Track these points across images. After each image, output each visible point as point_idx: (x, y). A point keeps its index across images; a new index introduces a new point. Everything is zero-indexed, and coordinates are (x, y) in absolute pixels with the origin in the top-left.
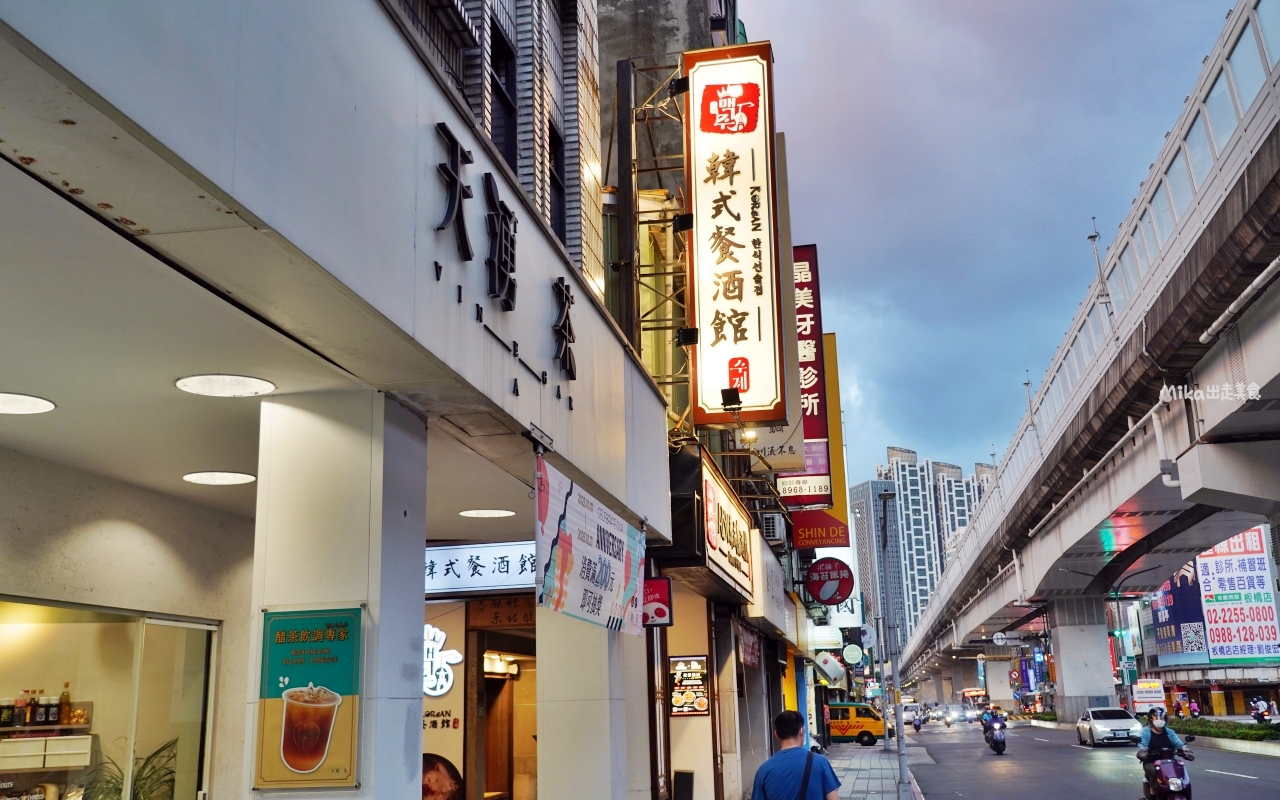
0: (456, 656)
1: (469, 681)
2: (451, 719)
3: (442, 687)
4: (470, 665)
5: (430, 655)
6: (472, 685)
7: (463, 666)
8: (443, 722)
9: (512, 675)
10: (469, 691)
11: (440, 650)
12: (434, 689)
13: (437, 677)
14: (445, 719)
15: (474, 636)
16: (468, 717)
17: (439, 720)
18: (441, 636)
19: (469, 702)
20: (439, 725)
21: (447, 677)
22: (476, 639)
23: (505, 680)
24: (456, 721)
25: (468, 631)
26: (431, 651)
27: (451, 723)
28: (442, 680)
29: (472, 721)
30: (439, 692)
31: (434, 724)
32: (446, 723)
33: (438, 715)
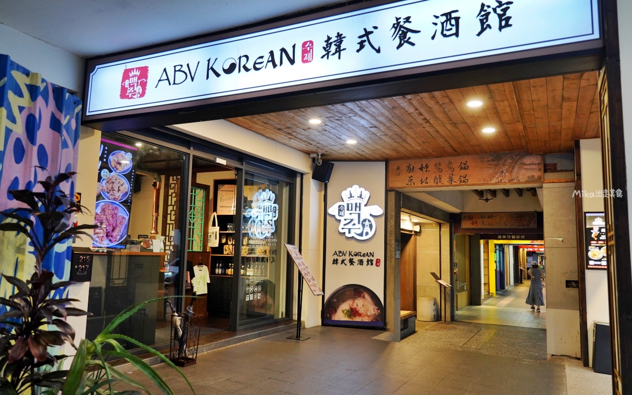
0: (379, 210)
1: (388, 230)
2: (374, 259)
3: (367, 234)
4: (389, 219)
5: (358, 209)
6: (391, 234)
7: (383, 218)
8: (368, 261)
9: (416, 232)
10: (388, 238)
11: (366, 205)
12: (361, 235)
13: (364, 226)
14: (369, 258)
15: (392, 195)
16: (388, 258)
17: (365, 259)
18: (366, 194)
19: (388, 246)
20: (365, 263)
21: (371, 226)
22: (394, 197)
23: (411, 235)
24: (378, 261)
25: (387, 191)
27: (374, 262)
28: (367, 229)
29: (391, 262)
30: (364, 238)
31: (361, 262)
32: (370, 262)
33: (364, 255)
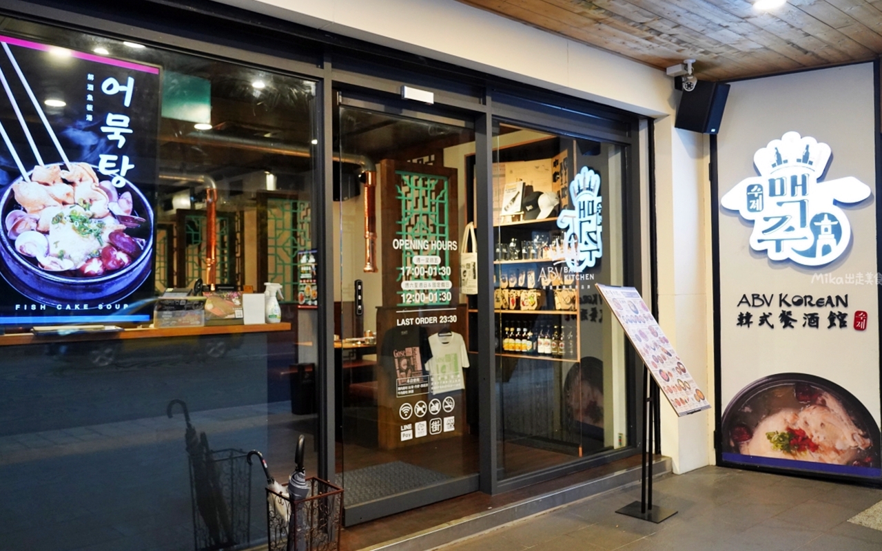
0: (858, 189)
2: (850, 312)
3: (826, 250)
5: (799, 190)
7: (873, 207)
8: (832, 317)
11: (820, 179)
12: (811, 253)
13: (816, 231)
14: (836, 310)
17: (823, 313)
18: (821, 152)
20: (824, 321)
21: (837, 230)
26: (799, 181)
27: (850, 320)
28: (827, 238)
30: (820, 260)
31: (813, 320)
32: (838, 320)
33: (820, 303)
